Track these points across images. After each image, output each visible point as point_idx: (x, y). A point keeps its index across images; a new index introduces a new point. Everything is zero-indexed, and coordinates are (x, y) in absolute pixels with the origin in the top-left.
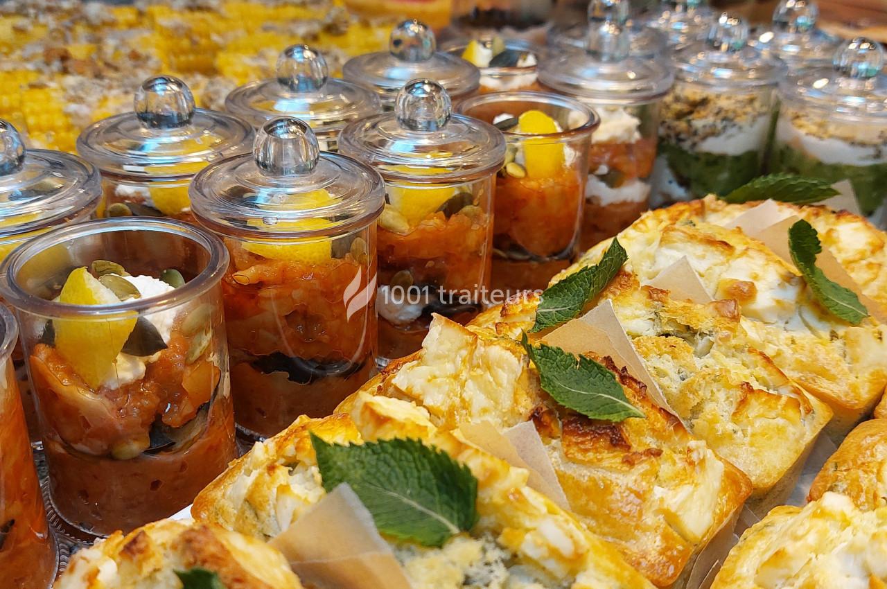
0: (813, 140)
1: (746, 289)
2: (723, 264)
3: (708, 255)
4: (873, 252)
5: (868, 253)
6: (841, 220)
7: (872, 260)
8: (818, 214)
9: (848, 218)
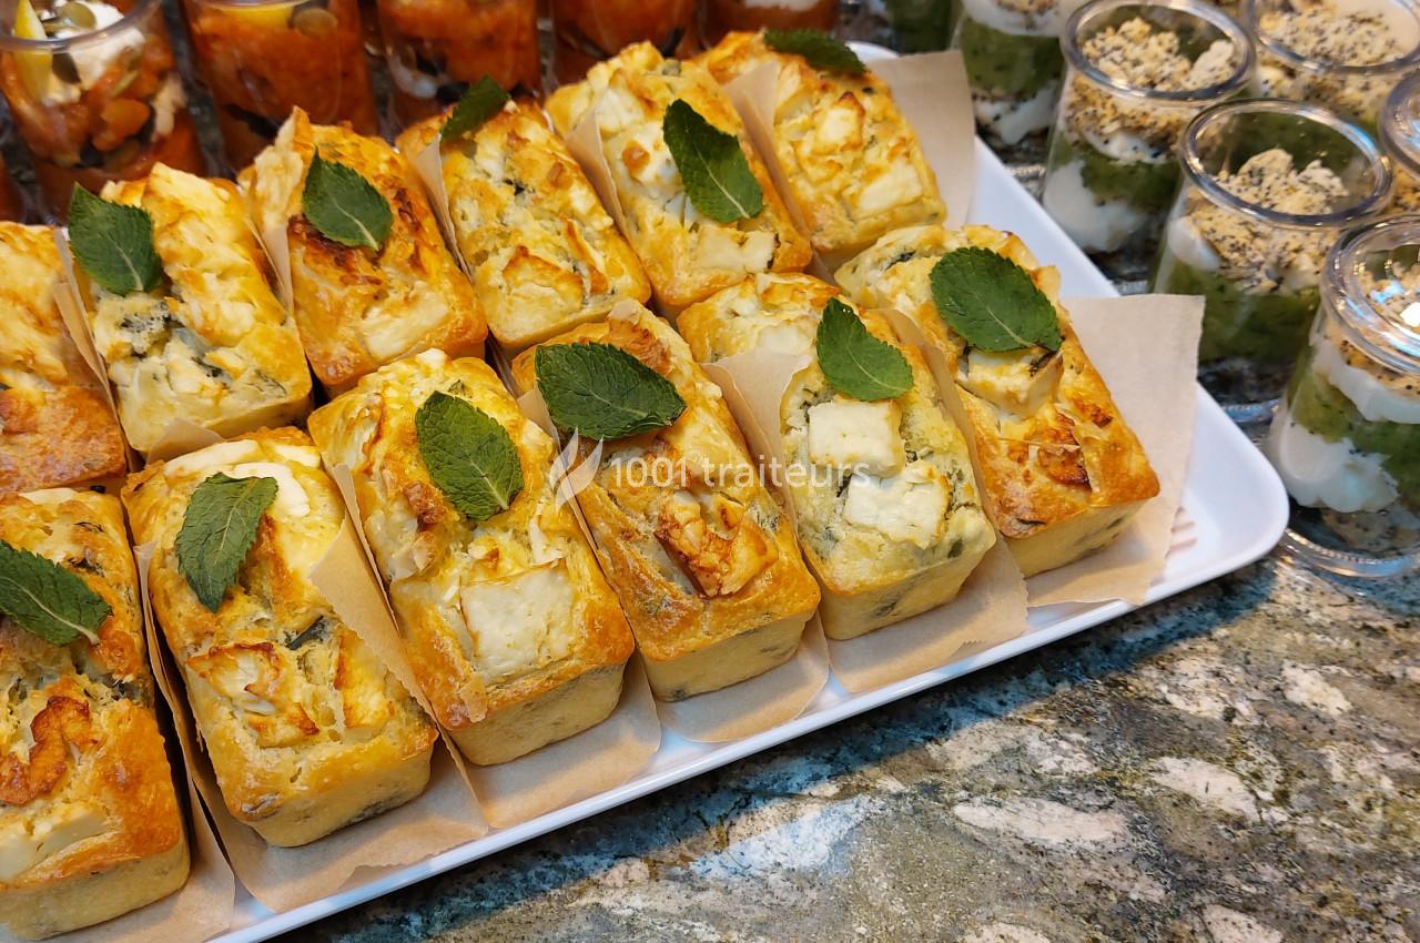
1: (639, 156)
6: (843, 103)
7: (837, 158)
8: (824, 88)
9: (851, 103)
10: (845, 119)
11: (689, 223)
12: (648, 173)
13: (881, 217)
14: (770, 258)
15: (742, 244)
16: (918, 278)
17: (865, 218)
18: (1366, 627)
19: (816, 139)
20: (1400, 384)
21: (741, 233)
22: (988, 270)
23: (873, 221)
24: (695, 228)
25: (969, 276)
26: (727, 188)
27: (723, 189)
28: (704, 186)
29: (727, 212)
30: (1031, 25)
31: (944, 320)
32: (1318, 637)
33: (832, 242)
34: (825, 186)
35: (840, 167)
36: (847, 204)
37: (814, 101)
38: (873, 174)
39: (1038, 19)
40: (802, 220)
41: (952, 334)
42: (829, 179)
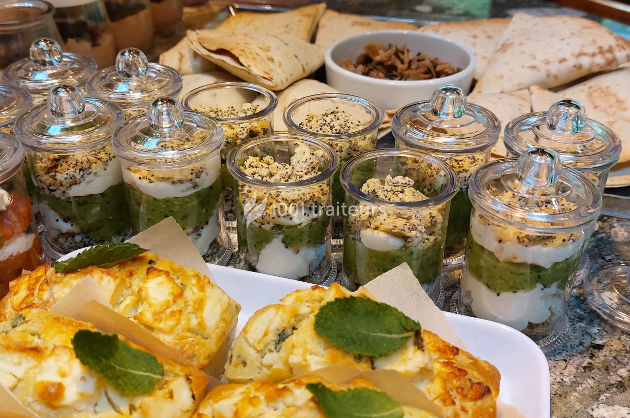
0: (145, 182)
1: (53, 390)
2: (36, 367)
3: (24, 361)
4: (174, 301)
5: (171, 302)
6: (150, 276)
7: (175, 308)
8: (131, 274)
9: (155, 273)
10: (160, 284)
11: (125, 409)
12: (71, 395)
13: (220, 326)
14: (191, 394)
15: (171, 397)
16: (308, 340)
17: (213, 332)
18: (585, 368)
19: (150, 306)
20: (558, 241)
21: (166, 390)
22: (343, 310)
23: (218, 331)
24: (132, 408)
25: (336, 320)
26: (132, 369)
27: (130, 371)
28: (119, 377)
29: (146, 383)
30: (195, 186)
31: (347, 353)
32: (580, 388)
33: (205, 359)
34: (179, 329)
35: (180, 312)
36: (199, 331)
37: (129, 285)
38: (199, 305)
39: (197, 180)
40: (181, 358)
41: (359, 358)
42: (178, 323)
